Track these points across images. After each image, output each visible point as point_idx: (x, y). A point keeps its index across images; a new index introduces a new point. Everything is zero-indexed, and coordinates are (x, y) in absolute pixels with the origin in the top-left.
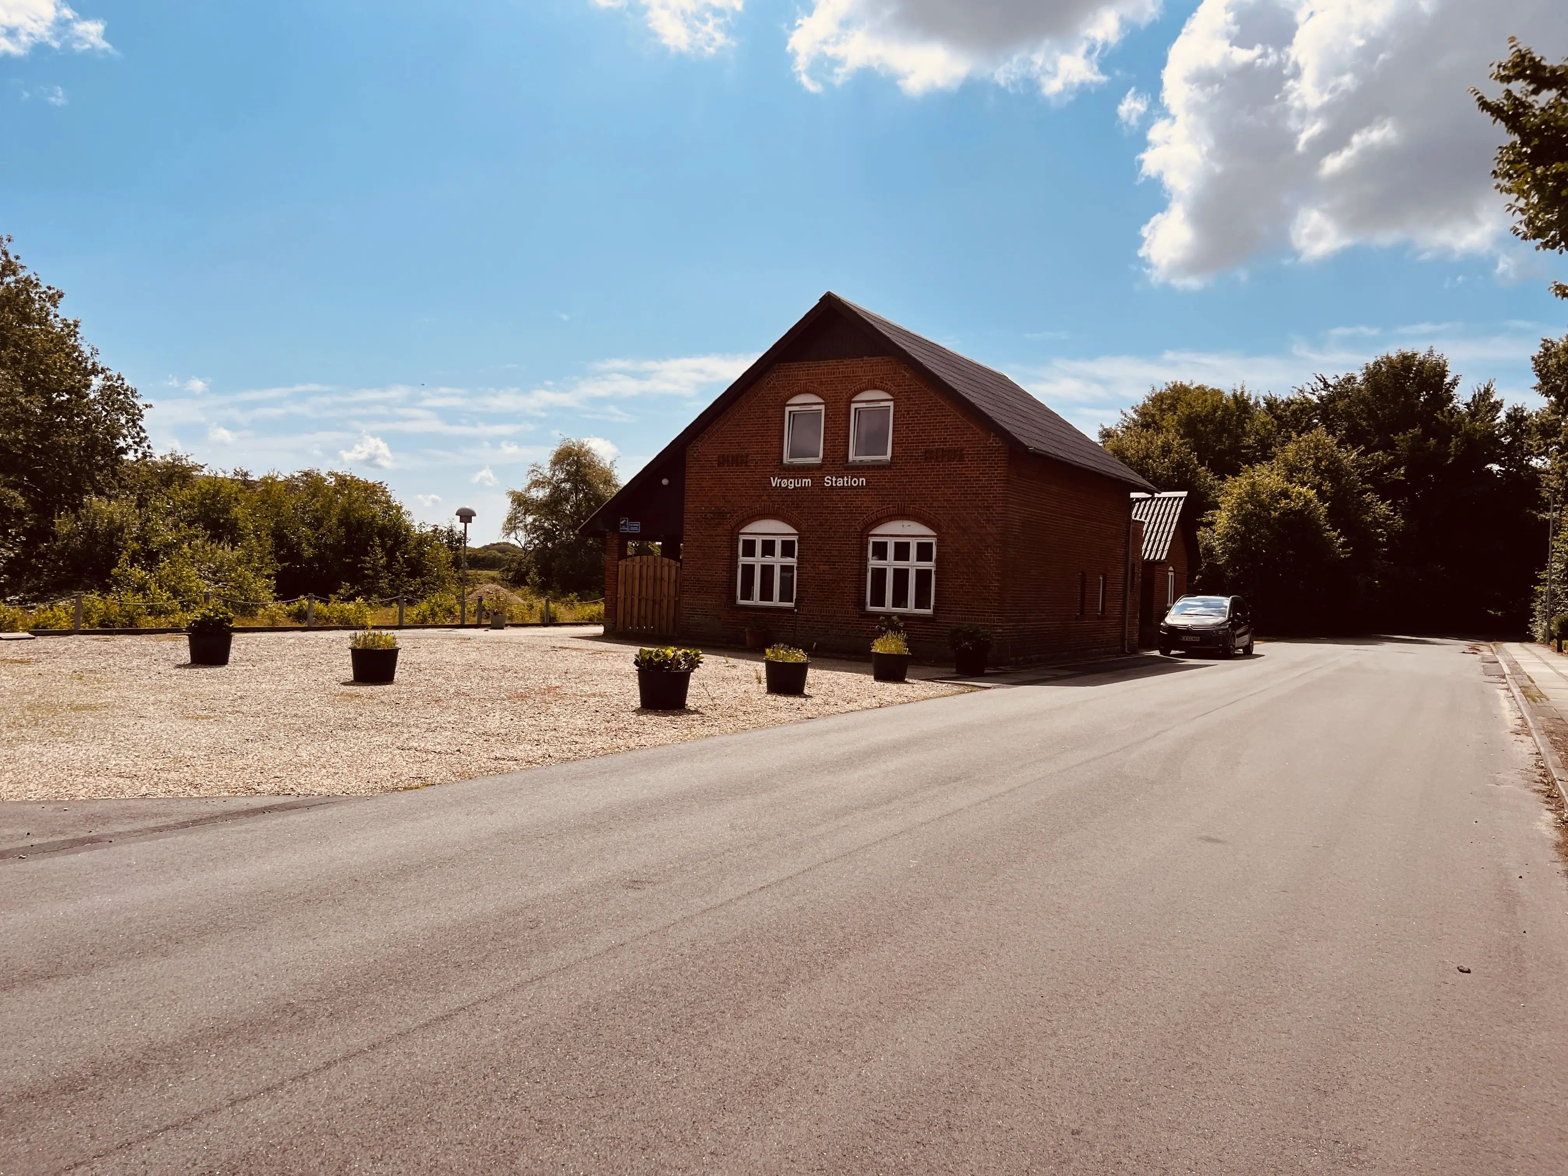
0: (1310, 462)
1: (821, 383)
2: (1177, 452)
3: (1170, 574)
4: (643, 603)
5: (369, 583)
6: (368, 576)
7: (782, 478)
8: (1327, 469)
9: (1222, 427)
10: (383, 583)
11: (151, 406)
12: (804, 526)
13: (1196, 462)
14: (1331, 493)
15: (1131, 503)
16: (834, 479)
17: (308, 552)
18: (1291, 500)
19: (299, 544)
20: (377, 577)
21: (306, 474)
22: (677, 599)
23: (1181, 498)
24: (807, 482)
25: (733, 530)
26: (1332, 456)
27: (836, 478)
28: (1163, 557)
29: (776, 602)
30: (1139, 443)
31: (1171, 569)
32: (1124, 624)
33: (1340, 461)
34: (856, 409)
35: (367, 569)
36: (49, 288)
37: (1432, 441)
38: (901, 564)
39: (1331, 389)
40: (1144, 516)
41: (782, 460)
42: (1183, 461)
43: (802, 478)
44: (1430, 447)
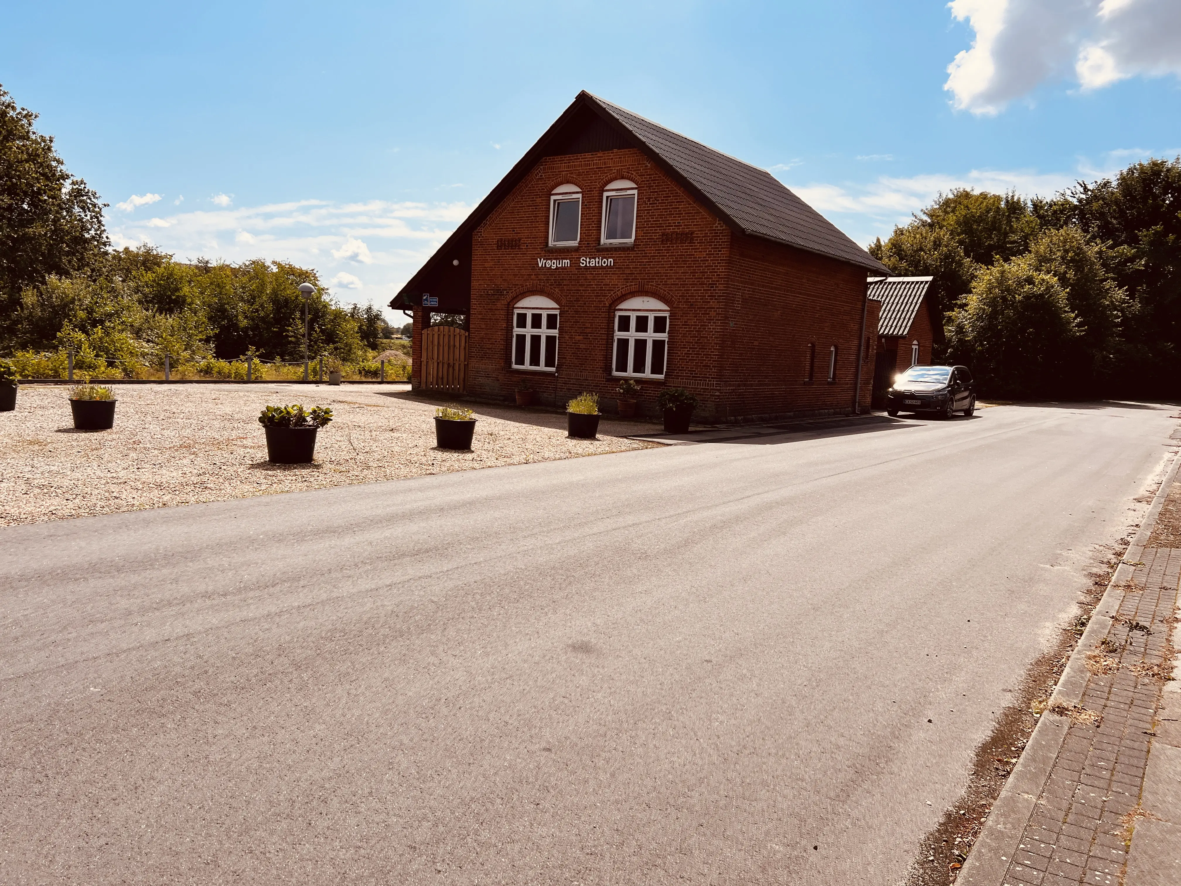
0: (1059, 254)
1: (579, 174)
2: (946, 247)
3: (913, 347)
4: (441, 365)
5: (292, 348)
6: (291, 342)
7: (547, 259)
8: (1072, 260)
9: (994, 226)
10: (303, 348)
11: (108, 205)
12: (564, 302)
13: (962, 254)
14: (1074, 280)
15: (867, 285)
16: (588, 260)
17: (244, 323)
18: (1034, 285)
19: (237, 316)
20: (297, 343)
21: (254, 262)
22: (466, 363)
23: (927, 282)
24: (566, 262)
25: (508, 304)
26: (1078, 248)
27: (590, 259)
28: (905, 332)
29: (542, 367)
30: (915, 238)
31: (915, 342)
32: (856, 389)
33: (1084, 253)
34: (607, 197)
35: (291, 337)
36: (23, 109)
37: (1171, 237)
38: (641, 335)
39: (1090, 193)
40: (880, 297)
41: (547, 243)
42: (950, 254)
43: (563, 259)
44: (1168, 242)
